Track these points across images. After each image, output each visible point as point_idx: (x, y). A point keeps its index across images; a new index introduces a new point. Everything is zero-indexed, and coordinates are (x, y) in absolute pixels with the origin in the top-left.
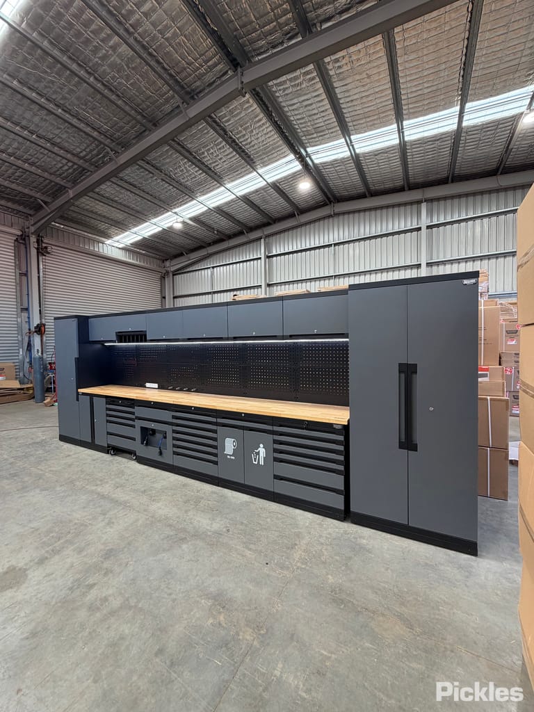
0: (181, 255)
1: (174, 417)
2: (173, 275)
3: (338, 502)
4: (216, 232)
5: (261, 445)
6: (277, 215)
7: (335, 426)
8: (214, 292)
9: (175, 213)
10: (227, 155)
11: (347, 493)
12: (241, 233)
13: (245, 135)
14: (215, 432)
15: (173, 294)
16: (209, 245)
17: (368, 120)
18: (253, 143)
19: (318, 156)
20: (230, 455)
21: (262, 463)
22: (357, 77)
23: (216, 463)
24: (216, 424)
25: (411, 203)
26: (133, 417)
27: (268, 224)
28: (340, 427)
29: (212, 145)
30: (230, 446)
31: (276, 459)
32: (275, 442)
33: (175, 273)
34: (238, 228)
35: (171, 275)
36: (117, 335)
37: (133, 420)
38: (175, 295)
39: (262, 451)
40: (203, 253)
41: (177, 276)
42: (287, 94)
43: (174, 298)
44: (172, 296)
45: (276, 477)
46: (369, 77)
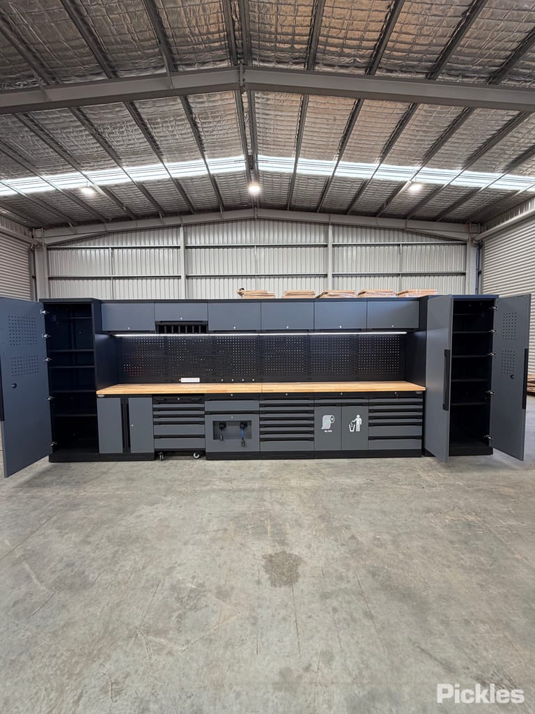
0: (66, 225)
1: (261, 406)
2: (48, 249)
3: (416, 445)
4: (125, 209)
5: (358, 416)
6: (199, 206)
7: (417, 393)
8: (115, 278)
9: (86, 176)
10: (181, 134)
11: (422, 438)
12: (155, 216)
13: (210, 122)
14: (312, 412)
15: (49, 274)
16: (108, 221)
17: (318, 150)
18: (214, 133)
19: (264, 164)
20: (327, 430)
21: (358, 429)
22: (327, 116)
23: (312, 439)
24: (314, 405)
25: (320, 224)
26: (203, 413)
27: (188, 213)
28: (421, 393)
29: (172, 119)
30: (327, 422)
31: (370, 425)
32: (370, 411)
33: (50, 248)
34: (153, 209)
35: (45, 249)
36: (156, 326)
37: (202, 416)
38: (51, 275)
39: (359, 420)
40: (99, 228)
41: (54, 252)
42: (268, 104)
43: (50, 278)
44: (47, 276)
45: (370, 438)
46: (335, 120)
